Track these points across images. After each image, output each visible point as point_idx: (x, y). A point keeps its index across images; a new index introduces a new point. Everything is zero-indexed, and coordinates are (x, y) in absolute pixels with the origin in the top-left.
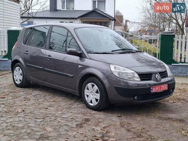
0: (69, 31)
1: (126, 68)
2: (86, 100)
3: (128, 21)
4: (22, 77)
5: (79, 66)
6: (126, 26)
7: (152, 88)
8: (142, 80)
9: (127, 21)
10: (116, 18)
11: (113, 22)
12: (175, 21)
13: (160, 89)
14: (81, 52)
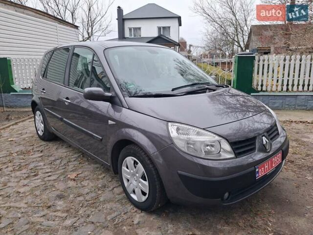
0: (95, 54)
1: (202, 131)
2: (126, 186)
3: (192, 46)
4: (43, 125)
5: (110, 122)
6: (190, 51)
7: (257, 170)
8: (237, 155)
9: (190, 46)
10: (180, 44)
11: (178, 47)
12: (236, 44)
13: (272, 167)
14: (113, 93)
